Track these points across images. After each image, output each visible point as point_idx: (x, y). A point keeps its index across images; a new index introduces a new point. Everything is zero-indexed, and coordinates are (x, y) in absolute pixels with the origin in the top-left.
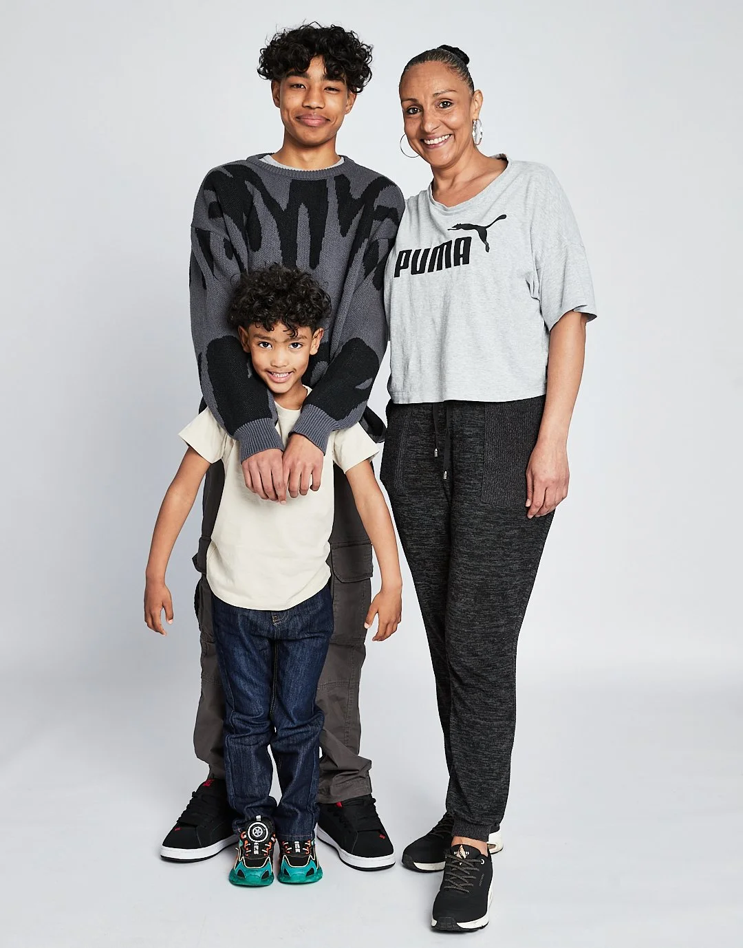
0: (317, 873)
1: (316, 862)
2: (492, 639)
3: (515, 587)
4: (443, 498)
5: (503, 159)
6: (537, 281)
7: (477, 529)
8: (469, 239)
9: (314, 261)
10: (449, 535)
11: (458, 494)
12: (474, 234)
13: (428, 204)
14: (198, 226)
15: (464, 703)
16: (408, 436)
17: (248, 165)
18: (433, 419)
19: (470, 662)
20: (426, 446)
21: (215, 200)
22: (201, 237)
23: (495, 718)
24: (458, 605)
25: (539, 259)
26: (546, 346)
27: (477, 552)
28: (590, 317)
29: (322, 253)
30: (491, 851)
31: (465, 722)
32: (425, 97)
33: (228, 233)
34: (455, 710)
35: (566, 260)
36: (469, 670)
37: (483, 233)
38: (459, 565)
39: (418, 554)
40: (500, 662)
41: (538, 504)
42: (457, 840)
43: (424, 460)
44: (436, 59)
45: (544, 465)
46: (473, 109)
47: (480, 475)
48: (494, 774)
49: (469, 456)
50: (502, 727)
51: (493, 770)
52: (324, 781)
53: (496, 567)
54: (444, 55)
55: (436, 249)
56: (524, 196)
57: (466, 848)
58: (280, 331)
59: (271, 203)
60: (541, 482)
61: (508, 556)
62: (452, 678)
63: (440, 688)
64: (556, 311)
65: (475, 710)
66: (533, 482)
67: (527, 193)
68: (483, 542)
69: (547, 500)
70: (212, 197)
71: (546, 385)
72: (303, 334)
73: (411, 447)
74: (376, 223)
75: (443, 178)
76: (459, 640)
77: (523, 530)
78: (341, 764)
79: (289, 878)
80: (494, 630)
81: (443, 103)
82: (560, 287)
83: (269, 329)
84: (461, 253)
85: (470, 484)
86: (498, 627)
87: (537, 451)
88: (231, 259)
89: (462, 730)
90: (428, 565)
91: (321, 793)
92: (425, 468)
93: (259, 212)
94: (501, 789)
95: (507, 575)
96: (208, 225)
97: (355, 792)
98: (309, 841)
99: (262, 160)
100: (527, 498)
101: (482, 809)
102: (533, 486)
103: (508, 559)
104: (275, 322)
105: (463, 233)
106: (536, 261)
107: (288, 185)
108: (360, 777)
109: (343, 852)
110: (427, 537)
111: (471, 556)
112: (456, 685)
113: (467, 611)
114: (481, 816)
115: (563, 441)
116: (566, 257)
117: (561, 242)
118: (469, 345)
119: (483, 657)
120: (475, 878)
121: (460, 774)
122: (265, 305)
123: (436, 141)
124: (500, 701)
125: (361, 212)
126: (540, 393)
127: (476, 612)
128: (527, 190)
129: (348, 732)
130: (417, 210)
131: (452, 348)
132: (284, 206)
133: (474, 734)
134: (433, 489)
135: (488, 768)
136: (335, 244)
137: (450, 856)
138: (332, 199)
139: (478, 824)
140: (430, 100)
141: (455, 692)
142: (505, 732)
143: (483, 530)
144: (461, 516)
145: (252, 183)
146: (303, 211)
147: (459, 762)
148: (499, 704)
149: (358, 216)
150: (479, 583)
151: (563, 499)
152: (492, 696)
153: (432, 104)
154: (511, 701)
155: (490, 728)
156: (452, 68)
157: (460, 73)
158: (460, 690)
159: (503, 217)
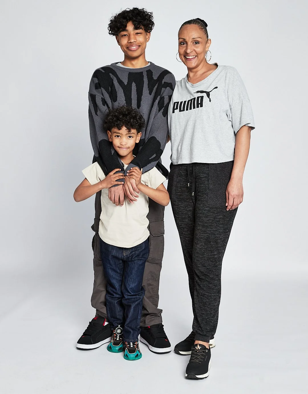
0: (140, 355)
1: (139, 351)
2: (211, 260)
3: (221, 239)
4: (191, 203)
5: (216, 65)
6: (230, 114)
7: (205, 215)
8: (203, 97)
9: (139, 105)
10: (194, 218)
11: (198, 201)
12: (204, 95)
13: (186, 83)
14: (91, 93)
15: (200, 286)
16: (177, 177)
17: (111, 67)
18: (187, 171)
19: (202, 269)
20: (185, 181)
21: (98, 82)
22: (92, 97)
23: (212, 292)
24: (198, 246)
25: (231, 105)
26: (234, 140)
27: (205, 224)
28: (252, 128)
29: (142, 102)
30: (210, 347)
31: (200, 294)
32: (189, 38)
33: (103, 95)
34: (196, 289)
35: (242, 105)
36: (202, 272)
37: (208, 94)
38: (198, 230)
39: (181, 225)
40: (215, 269)
41: (230, 205)
42: (197, 342)
43: (184, 187)
44: (195, 24)
45: (233, 189)
46: (207, 46)
47: (207, 193)
48: (212, 315)
49: (203, 186)
50: (215, 296)
51: (212, 313)
52: (143, 318)
53: (213, 231)
54: (199, 23)
55: (189, 101)
56: (225, 79)
57: (200, 345)
58: (124, 130)
59: (120, 82)
60: (231, 195)
61: (218, 226)
62: (195, 276)
63: (190, 280)
64: (238, 126)
65: (204, 289)
66: (228, 196)
67: (226, 78)
68: (208, 220)
69: (234, 203)
70: (96, 81)
71: (234, 156)
72: (133, 132)
73: (178, 182)
74: (163, 89)
75: (191, 72)
76: (198, 260)
77: (225, 216)
78: (150, 311)
79: (128, 358)
80: (212, 256)
81: (196, 42)
82: (240, 116)
83: (120, 129)
84: (199, 102)
85: (203, 197)
86: (214, 255)
87: (230, 183)
88: (104, 106)
89: (199, 297)
90: (185, 230)
91: (142, 323)
92: (184, 190)
93: (116, 86)
94: (215, 321)
95: (218, 234)
96: (95, 92)
97: (155, 322)
98: (136, 342)
99: (117, 65)
100: (226, 202)
101: (207, 329)
102: (228, 197)
103: (218, 227)
104: (122, 126)
105: (200, 95)
106: (230, 105)
107: (127, 75)
108: (158, 316)
109: (150, 346)
110: (184, 219)
111: (203, 226)
112: (197, 279)
113: (201, 248)
114: (206, 332)
115: (241, 179)
116: (242, 104)
117: (240, 97)
118: (202, 140)
119: (208, 267)
120: (204, 357)
121: (198, 315)
122: (118, 119)
123: (191, 57)
124: (215, 285)
125: (157, 85)
126: (232, 160)
127: (206, 249)
128: (226, 77)
129: (154, 299)
130: (181, 85)
131: (196, 142)
132: (126, 83)
133: (204, 299)
134: (187, 199)
135: (209, 313)
136: (147, 98)
137: (194, 348)
138: (146, 80)
139: (205, 335)
140: (191, 40)
141: (197, 282)
142: (217, 298)
143: (208, 216)
144: (199, 210)
145: (113, 74)
146: (134, 84)
147: (198, 310)
148: (214, 286)
149: (156, 87)
150: (206, 237)
151: (241, 203)
152: (211, 283)
153: (191, 42)
154: (219, 286)
155: (210, 296)
156: (201, 28)
157: (204, 31)
158: (198, 281)
159: (216, 88)
